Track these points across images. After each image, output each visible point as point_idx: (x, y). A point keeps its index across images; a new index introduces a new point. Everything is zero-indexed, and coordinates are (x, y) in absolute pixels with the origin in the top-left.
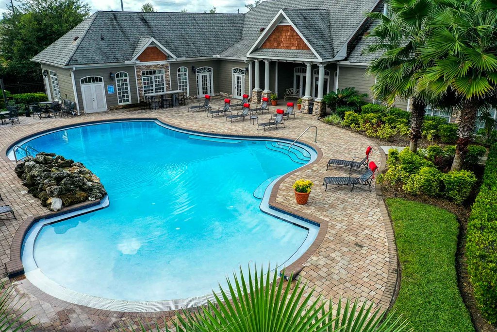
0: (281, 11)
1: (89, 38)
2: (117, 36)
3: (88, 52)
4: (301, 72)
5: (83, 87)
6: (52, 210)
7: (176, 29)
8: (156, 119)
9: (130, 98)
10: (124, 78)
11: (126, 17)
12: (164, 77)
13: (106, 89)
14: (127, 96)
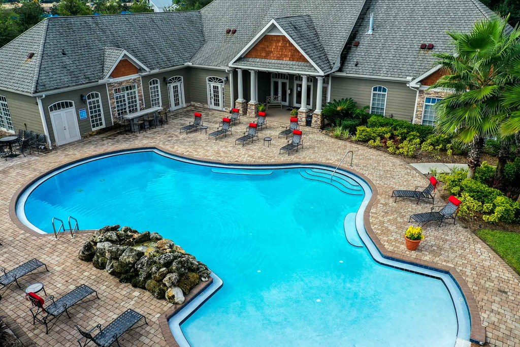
0: (273, 21)
1: (49, 54)
2: (79, 49)
3: (54, 73)
4: (279, 78)
5: (52, 114)
6: (176, 304)
7: (138, 35)
8: (155, 148)
9: (103, 121)
10: (95, 99)
11: (81, 24)
12: (137, 92)
13: (78, 115)
14: (100, 119)
